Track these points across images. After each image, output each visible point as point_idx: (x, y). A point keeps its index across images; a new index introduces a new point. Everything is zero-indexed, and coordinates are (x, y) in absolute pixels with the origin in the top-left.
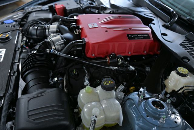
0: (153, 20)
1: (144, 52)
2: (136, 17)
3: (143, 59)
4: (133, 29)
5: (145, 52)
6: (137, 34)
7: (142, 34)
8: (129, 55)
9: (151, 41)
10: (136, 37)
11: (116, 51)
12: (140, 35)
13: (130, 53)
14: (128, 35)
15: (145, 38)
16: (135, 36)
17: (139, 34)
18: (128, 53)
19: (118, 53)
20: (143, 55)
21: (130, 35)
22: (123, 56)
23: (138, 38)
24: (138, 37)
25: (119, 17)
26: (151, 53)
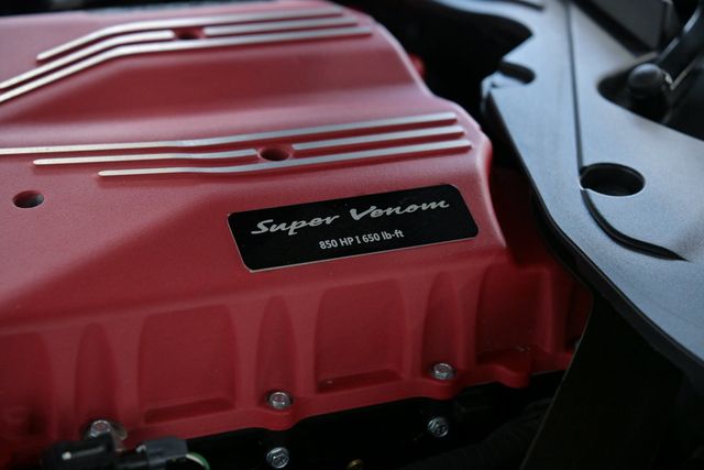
0: (520, 34)
1: (427, 370)
2: (351, 16)
3: (430, 437)
4: (297, 147)
5: (442, 373)
6: (339, 206)
7: (382, 200)
8: (280, 424)
9: (484, 253)
10: (324, 232)
11: (128, 397)
12: (375, 212)
13: (279, 401)
14: (242, 222)
15: (419, 231)
16: (316, 222)
17: (362, 202)
18: (264, 398)
19: (155, 416)
20: (422, 407)
21: (262, 214)
22: (193, 446)
23: (349, 241)
24: (345, 227)
25: (184, 33)
26: (506, 375)
